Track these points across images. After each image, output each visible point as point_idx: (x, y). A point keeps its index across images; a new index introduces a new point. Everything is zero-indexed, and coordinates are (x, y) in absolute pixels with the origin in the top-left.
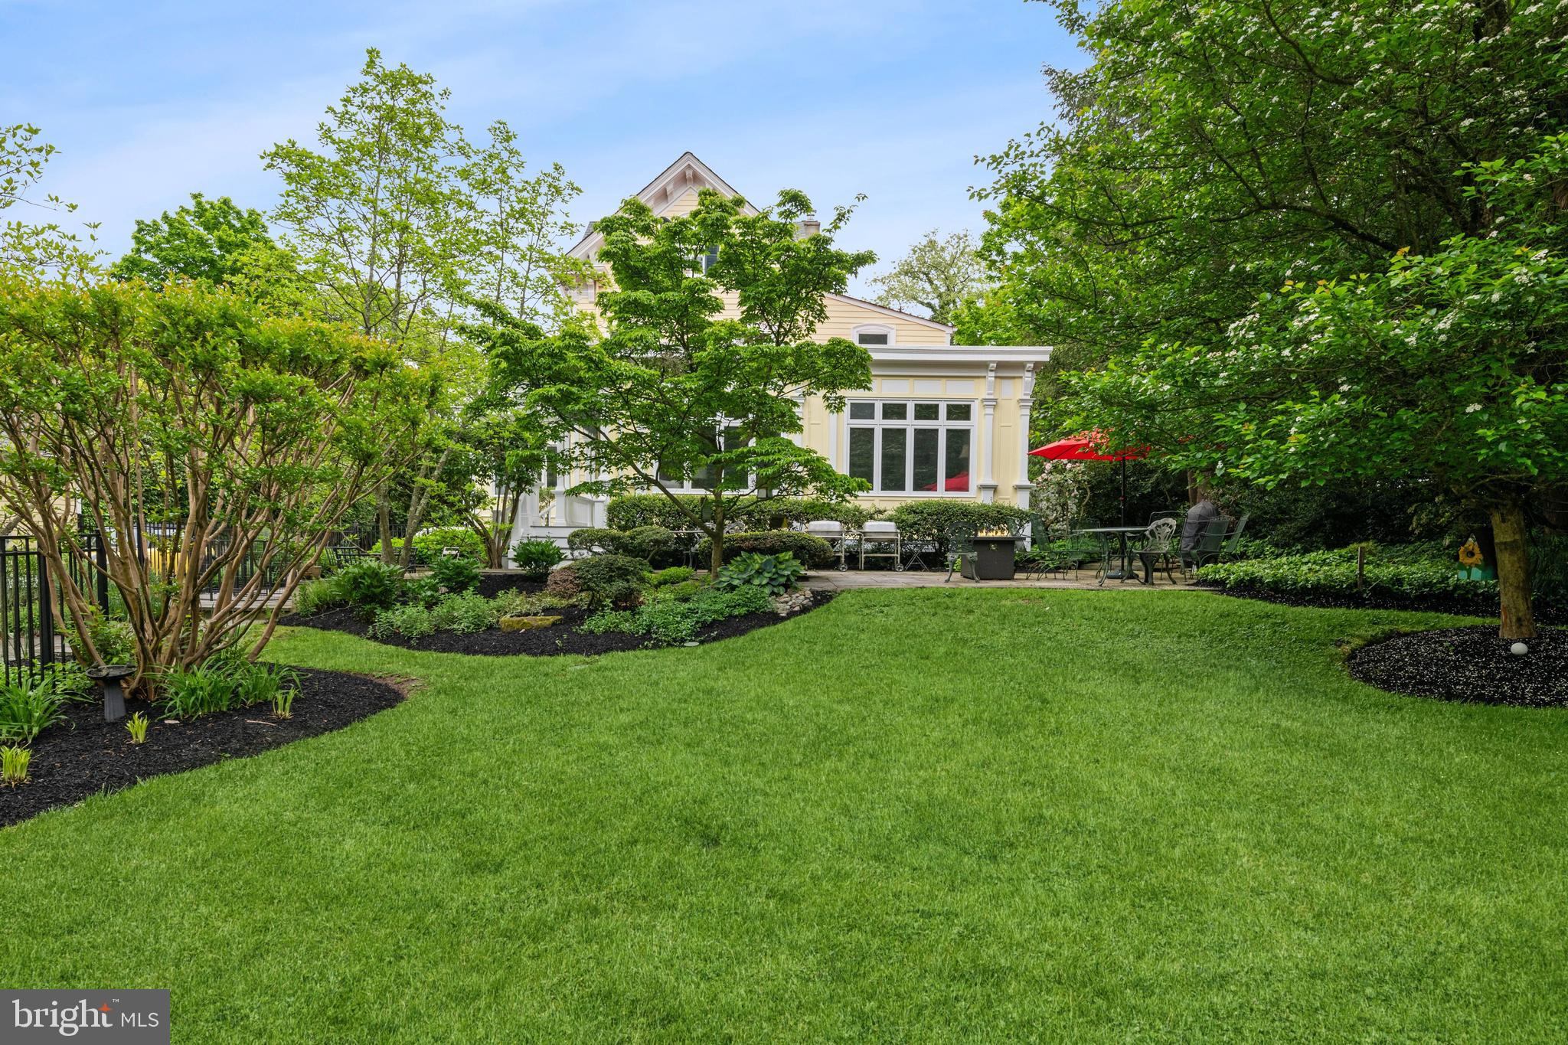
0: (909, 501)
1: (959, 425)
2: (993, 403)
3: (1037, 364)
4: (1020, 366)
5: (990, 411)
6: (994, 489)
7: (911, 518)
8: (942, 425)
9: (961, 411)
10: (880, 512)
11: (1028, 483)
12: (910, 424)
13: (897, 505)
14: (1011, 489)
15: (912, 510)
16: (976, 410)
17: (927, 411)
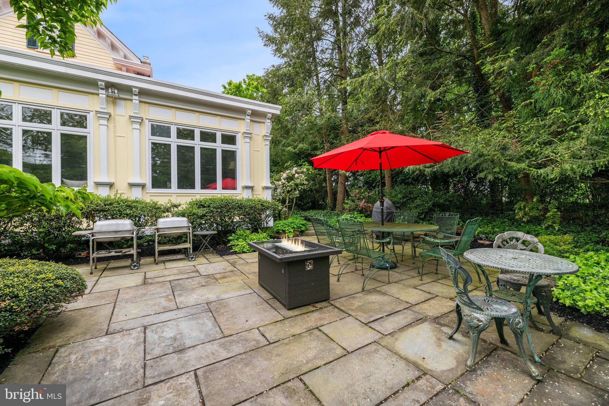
0: (198, 197)
1: (229, 147)
2: (248, 135)
3: (273, 115)
4: (263, 115)
5: (248, 140)
6: (251, 188)
7: (201, 212)
8: (219, 146)
9: (229, 139)
10: (176, 206)
11: (270, 185)
12: (197, 144)
13: (189, 199)
14: (261, 189)
15: (201, 205)
16: (239, 138)
17: (207, 136)
